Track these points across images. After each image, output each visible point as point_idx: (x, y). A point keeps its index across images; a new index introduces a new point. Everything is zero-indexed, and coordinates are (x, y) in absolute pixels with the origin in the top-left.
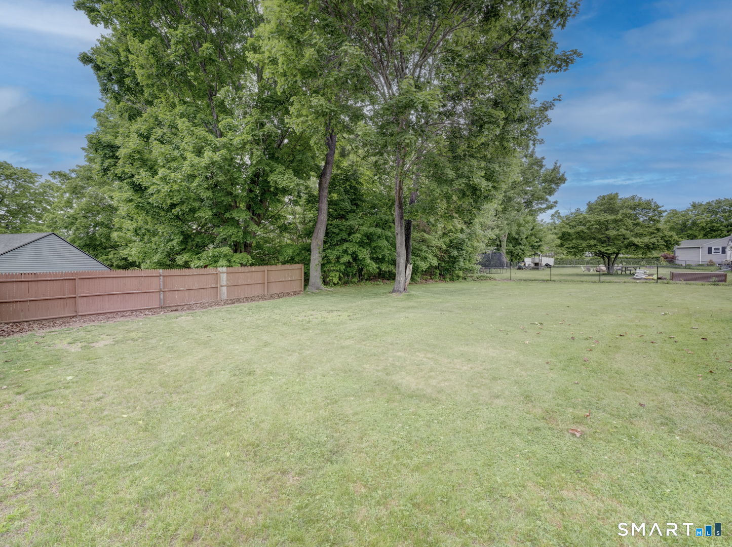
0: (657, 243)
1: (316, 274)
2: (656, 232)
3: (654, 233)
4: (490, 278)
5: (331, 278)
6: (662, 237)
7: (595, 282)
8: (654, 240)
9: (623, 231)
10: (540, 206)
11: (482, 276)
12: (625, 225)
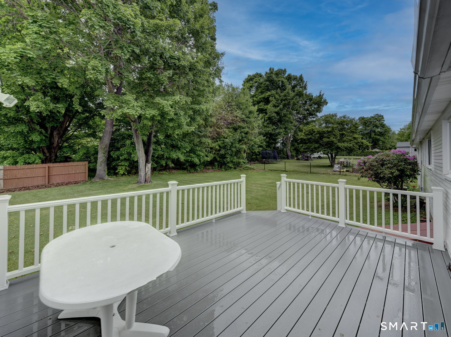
0: (352, 147)
1: (101, 167)
2: (353, 139)
3: (352, 140)
4: (250, 169)
5: (119, 170)
6: (356, 143)
7: (307, 173)
8: (351, 145)
9: (332, 139)
10: (313, 119)
11: (246, 167)
12: (333, 135)
